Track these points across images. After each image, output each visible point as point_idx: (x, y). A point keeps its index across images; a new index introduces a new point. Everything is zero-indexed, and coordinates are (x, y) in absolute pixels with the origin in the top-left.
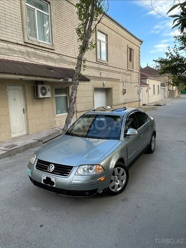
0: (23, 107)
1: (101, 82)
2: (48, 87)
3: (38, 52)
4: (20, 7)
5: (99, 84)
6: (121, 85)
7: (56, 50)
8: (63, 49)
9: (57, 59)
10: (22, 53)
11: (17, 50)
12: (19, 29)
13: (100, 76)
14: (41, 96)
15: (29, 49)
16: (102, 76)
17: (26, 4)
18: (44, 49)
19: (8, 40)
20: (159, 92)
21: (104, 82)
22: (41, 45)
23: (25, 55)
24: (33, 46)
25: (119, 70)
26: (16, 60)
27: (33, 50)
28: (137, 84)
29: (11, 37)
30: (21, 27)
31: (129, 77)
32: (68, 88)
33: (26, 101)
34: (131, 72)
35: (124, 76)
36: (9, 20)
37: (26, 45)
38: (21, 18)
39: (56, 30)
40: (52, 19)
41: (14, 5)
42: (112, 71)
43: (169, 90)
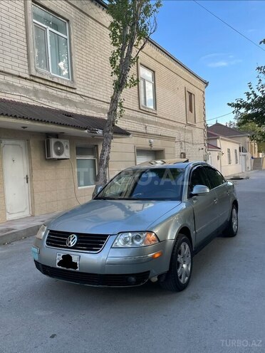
0: (26, 172)
1: (148, 140)
2: (65, 143)
3: (50, 90)
4: (24, 25)
5: (144, 143)
6: (177, 146)
7: (78, 89)
8: (88, 89)
9: (80, 103)
10: (27, 91)
11: (20, 85)
12: (22, 55)
13: (145, 131)
14: (54, 156)
15: (37, 86)
16: (149, 132)
17: (34, 21)
18: (59, 87)
19: (6, 70)
20: (237, 160)
21: (152, 140)
22: (56, 80)
23: (31, 94)
24: (43, 82)
25: (174, 124)
26: (16, 101)
27: (43, 88)
28: (203, 146)
29: (10, 67)
30: (26, 52)
31: (189, 135)
32: (97, 146)
33: (30, 162)
34: (192, 128)
35: (183, 134)
36: (8, 42)
37: (33, 79)
38: (25, 41)
39: (78, 60)
40: (72, 44)
41: (17, 21)
42: (162, 125)
43: (252, 158)
